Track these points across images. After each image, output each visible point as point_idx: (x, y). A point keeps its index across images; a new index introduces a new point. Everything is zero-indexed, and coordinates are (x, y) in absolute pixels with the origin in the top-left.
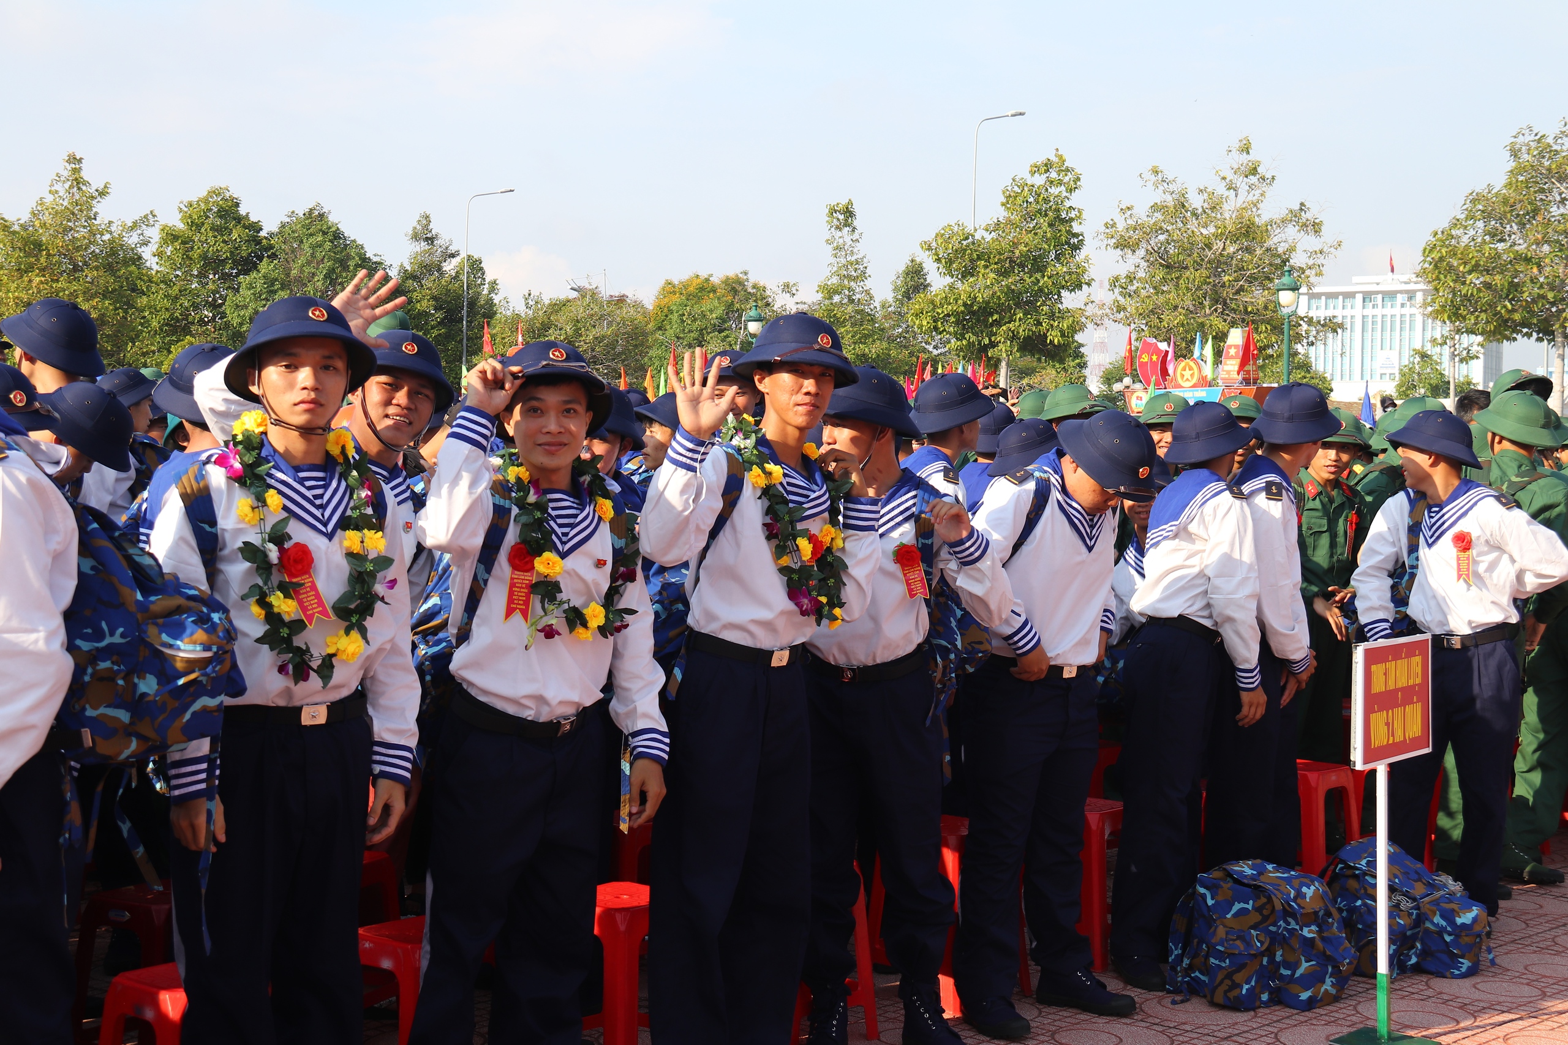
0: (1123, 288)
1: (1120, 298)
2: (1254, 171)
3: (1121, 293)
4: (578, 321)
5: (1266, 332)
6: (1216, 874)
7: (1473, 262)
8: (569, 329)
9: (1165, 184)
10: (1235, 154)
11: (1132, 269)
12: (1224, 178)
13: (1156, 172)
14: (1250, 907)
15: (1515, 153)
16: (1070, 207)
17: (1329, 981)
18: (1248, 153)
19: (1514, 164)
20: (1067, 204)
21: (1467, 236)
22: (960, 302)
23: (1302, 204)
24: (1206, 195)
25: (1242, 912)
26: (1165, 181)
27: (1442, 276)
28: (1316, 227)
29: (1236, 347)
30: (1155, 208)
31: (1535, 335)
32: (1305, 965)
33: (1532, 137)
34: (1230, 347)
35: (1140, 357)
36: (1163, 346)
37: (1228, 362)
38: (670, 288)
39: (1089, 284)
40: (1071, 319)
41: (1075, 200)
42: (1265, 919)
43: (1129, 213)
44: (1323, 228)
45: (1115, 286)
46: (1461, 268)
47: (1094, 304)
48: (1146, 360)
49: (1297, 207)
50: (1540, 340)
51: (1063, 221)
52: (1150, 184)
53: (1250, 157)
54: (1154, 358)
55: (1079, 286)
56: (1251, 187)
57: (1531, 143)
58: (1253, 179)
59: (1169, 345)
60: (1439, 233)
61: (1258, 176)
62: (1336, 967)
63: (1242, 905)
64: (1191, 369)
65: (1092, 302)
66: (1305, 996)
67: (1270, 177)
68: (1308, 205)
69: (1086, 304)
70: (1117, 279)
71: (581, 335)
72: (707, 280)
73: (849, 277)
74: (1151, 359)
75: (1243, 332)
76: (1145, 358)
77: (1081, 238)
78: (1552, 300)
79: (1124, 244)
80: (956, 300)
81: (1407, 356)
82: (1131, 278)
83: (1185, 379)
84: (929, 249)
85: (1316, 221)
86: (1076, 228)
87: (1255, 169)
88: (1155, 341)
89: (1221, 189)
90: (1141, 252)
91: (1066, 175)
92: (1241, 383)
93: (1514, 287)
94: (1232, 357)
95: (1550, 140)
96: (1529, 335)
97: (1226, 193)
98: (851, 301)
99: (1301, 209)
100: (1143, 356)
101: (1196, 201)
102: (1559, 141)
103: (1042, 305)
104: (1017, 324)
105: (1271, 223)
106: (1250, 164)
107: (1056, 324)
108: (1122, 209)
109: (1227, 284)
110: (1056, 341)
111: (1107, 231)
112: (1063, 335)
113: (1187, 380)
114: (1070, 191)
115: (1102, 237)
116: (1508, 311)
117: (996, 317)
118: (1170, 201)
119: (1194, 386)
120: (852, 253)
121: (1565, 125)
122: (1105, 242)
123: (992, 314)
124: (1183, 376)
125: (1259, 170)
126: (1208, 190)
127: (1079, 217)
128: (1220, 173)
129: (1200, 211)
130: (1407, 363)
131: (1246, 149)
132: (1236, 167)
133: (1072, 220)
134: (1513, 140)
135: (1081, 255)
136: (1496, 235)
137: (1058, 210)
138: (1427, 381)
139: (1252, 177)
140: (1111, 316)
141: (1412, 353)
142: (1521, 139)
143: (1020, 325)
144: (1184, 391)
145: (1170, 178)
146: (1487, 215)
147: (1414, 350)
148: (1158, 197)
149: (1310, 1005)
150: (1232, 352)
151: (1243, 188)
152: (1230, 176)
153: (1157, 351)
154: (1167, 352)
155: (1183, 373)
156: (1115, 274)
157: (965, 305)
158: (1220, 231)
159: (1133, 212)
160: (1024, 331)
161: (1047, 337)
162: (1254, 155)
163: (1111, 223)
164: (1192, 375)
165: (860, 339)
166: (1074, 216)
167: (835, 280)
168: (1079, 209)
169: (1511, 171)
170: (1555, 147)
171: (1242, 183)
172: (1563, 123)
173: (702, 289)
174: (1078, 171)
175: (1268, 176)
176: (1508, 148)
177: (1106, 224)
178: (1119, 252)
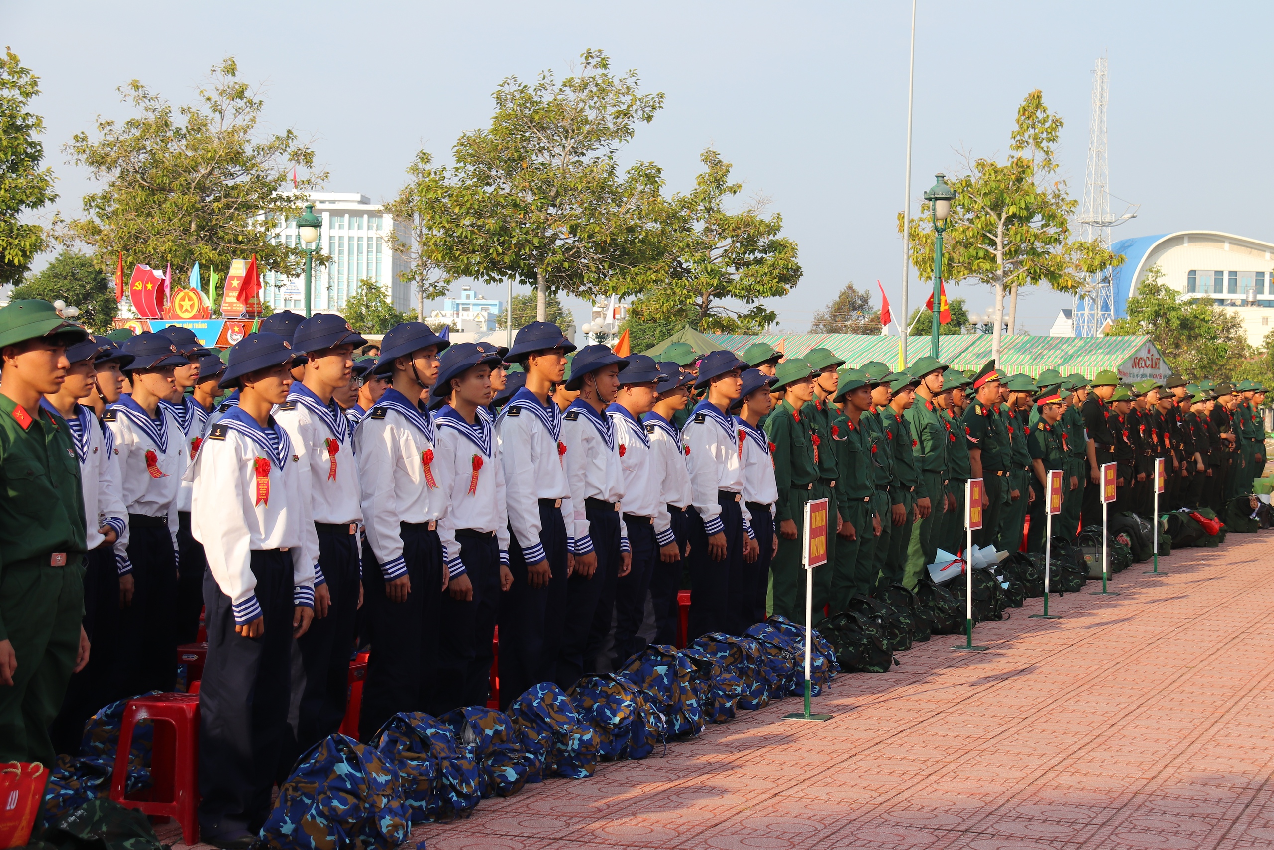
0: (100, 208)
1: (97, 221)
2: (241, 94)
3: (98, 214)
6: (704, 639)
7: (468, 205)
9: (147, 101)
10: (219, 74)
11: (107, 188)
12: (209, 99)
13: (136, 86)
14: (727, 654)
15: (500, 100)
16: (27, 114)
17: (766, 693)
18: (234, 74)
19: (498, 111)
20: (24, 110)
21: (458, 178)
23: (289, 132)
24: (189, 115)
25: (723, 657)
26: (145, 97)
27: (437, 217)
28: (306, 157)
29: (239, 278)
30: (131, 124)
31: (518, 278)
32: (755, 685)
33: (516, 88)
34: (233, 278)
35: (133, 285)
36: (158, 274)
37: (231, 294)
39: (52, 200)
40: (34, 237)
41: (33, 106)
42: (736, 660)
43: (109, 128)
44: (314, 159)
45: (91, 206)
46: (457, 210)
47: (64, 223)
48: (140, 288)
49: (285, 135)
50: (522, 282)
51: (19, 129)
52: (130, 99)
53: (236, 79)
54: (149, 286)
55: (40, 202)
56: (238, 111)
57: (515, 93)
58: (240, 103)
59: (165, 273)
60: (433, 173)
61: (245, 100)
62: (770, 686)
63: (723, 654)
64: (190, 299)
65: (62, 221)
66: (755, 702)
67: (257, 101)
68: (295, 133)
69: (55, 223)
70: (93, 198)
74: (146, 287)
75: (246, 263)
76: (139, 286)
77: (39, 148)
78: (538, 245)
79: (99, 161)
81: (355, 288)
82: (106, 198)
83: (184, 309)
85: (308, 151)
86: (35, 136)
87: (242, 92)
88: (148, 268)
89: (205, 110)
90: (117, 172)
91: (21, 77)
92: (244, 315)
93: (504, 230)
94: (234, 289)
95: (531, 91)
96: (512, 277)
97: (211, 115)
99: (288, 137)
100: (137, 284)
101: (179, 121)
102: (539, 93)
105: (258, 149)
106: (237, 87)
107: (17, 242)
108: (101, 124)
109: (217, 210)
110: (16, 262)
111: (78, 145)
113: (186, 310)
114: (28, 95)
115: (72, 150)
116: (498, 254)
118: (151, 117)
119: (194, 317)
121: (544, 78)
122: (75, 157)
124: (181, 306)
125: (246, 94)
126: (192, 110)
127: (39, 126)
128: (205, 93)
129: (184, 131)
130: (355, 294)
131: (231, 70)
132: (221, 88)
133: (28, 127)
134: (499, 88)
135: (42, 166)
136: (484, 179)
137: (13, 117)
138: (376, 314)
139: (239, 100)
141: (360, 284)
142: (506, 88)
144: (183, 323)
145: (152, 94)
146: (476, 159)
147: (362, 281)
148: (138, 113)
149: (757, 707)
150: (235, 283)
151: (230, 111)
152: (215, 97)
153: (153, 279)
154: (163, 281)
155: (182, 303)
156: (91, 192)
158: (209, 155)
159: (112, 128)
161: (5, 257)
162: (241, 77)
163: (82, 136)
164: (192, 306)
166: (30, 123)
168: (37, 117)
169: (496, 117)
170: (536, 99)
171: (229, 106)
172: (542, 76)
174: (35, 73)
175: (256, 100)
176: (495, 95)
177: (76, 137)
178: (92, 169)
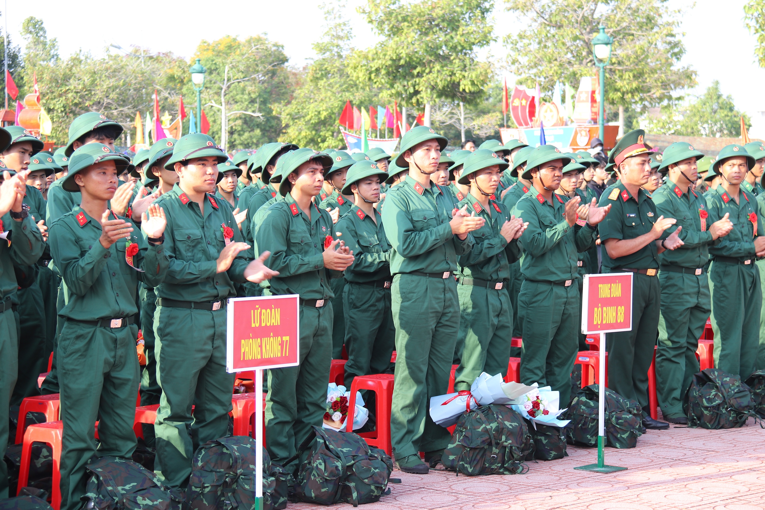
0: (513, 44)
3: (512, 49)
4: (95, 73)
5: (629, 79)
8: (87, 79)
22: (387, 57)
29: (586, 92)
34: (581, 92)
35: (513, 102)
38: (205, 47)
39: (494, 41)
45: (508, 42)
54: (524, 102)
55: (487, 42)
64: (551, 111)
71: (96, 85)
72: (235, 40)
73: (339, 38)
74: (521, 103)
76: (517, 103)
80: (385, 55)
84: (364, 12)
90: (532, 14)
92: (590, 122)
94: (583, 101)
98: (340, 56)
100: (515, 101)
103: (454, 59)
104: (435, 75)
107: (467, 74)
110: (467, 89)
112: (473, 83)
113: (548, 120)
117: (418, 69)
119: (553, 125)
120: (340, 17)
123: (415, 68)
135: (490, 17)
140: (508, 68)
143: (437, 77)
150: (583, 96)
153: (526, 97)
154: (533, 97)
157: (392, 59)
160: (441, 81)
161: (460, 86)
165: (347, 88)
167: (326, 40)
173: (230, 47)
